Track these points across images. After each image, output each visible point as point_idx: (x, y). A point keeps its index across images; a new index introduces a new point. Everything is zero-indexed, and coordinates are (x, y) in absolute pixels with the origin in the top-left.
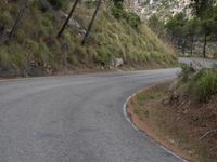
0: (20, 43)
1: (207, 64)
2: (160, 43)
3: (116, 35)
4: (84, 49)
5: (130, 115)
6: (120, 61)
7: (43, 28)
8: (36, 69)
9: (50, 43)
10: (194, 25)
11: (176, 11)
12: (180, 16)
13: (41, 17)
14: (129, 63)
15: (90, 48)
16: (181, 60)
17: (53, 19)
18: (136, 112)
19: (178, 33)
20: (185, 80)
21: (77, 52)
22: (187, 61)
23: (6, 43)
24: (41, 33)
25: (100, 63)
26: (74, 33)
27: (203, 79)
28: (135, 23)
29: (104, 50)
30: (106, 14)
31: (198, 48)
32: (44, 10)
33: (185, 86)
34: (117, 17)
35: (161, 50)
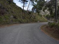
1: (52, 22)
3: (38, 18)
6: (39, 21)
8: (27, 22)
9: (29, 19)
10: (50, 16)
12: (48, 15)
13: (28, 15)
14: (40, 22)
15: (35, 19)
16: (48, 21)
18: (42, 29)
19: (48, 17)
20: (49, 24)
21: (33, 20)
24: (28, 17)
25: (36, 22)
27: (52, 24)
28: (41, 16)
31: (51, 19)
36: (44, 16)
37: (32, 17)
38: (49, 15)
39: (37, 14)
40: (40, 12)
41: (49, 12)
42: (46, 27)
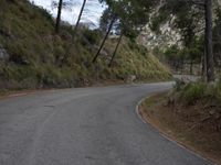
0: (69, 66)
1: (194, 79)
2: (160, 65)
3: (131, 60)
4: (110, 69)
5: (140, 113)
7: (83, 56)
8: (79, 83)
9: (88, 66)
10: (184, 52)
11: (171, 43)
12: (174, 47)
13: (82, 49)
14: (140, 78)
15: (114, 69)
16: (175, 76)
17: (90, 50)
18: (145, 111)
19: (173, 58)
20: (178, 90)
21: (106, 71)
22: (180, 77)
23: (60, 66)
24: (82, 60)
25: (121, 78)
27: (191, 89)
28: (144, 52)
29: (124, 71)
30: (124, 47)
31: (187, 68)
32: (84, 44)
33: (178, 94)
34: (131, 48)
35: (161, 70)
36: (156, 51)
37: (103, 59)
38: (181, 47)
39: (125, 41)
40: (138, 32)
41: (178, 37)
42: (165, 102)
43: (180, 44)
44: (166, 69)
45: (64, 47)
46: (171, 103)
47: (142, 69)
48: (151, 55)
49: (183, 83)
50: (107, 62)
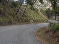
0: (6, 16)
1: (56, 22)
2: (43, 16)
3: (31, 14)
4: (23, 18)
5: (35, 36)
6: (33, 21)
7: (12, 12)
8: (10, 23)
9: (14, 16)
10: (52, 11)
11: (48, 7)
12: (49, 9)
13: (11, 9)
14: (35, 21)
15: (24, 18)
16: (49, 21)
17: (15, 10)
18: (37, 35)
19: (48, 13)
20: (50, 26)
21: (21, 19)
22: (51, 21)
23: (2, 16)
25: (27, 22)
26: (20, 13)
27: (55, 26)
28: (37, 11)
29: (28, 18)
30: (29, 8)
32: (12, 7)
33: (50, 28)
34: (32, 9)
35: (44, 18)
36: (42, 11)
38: (51, 9)
39: (29, 6)
40: (34, 3)
41: (50, 5)
42: (45, 31)
43: (51, 8)
44: (46, 18)
45: (4, 8)
46: (47, 32)
47: (36, 18)
48: (39, 12)
49: (52, 23)
50: (22, 15)
